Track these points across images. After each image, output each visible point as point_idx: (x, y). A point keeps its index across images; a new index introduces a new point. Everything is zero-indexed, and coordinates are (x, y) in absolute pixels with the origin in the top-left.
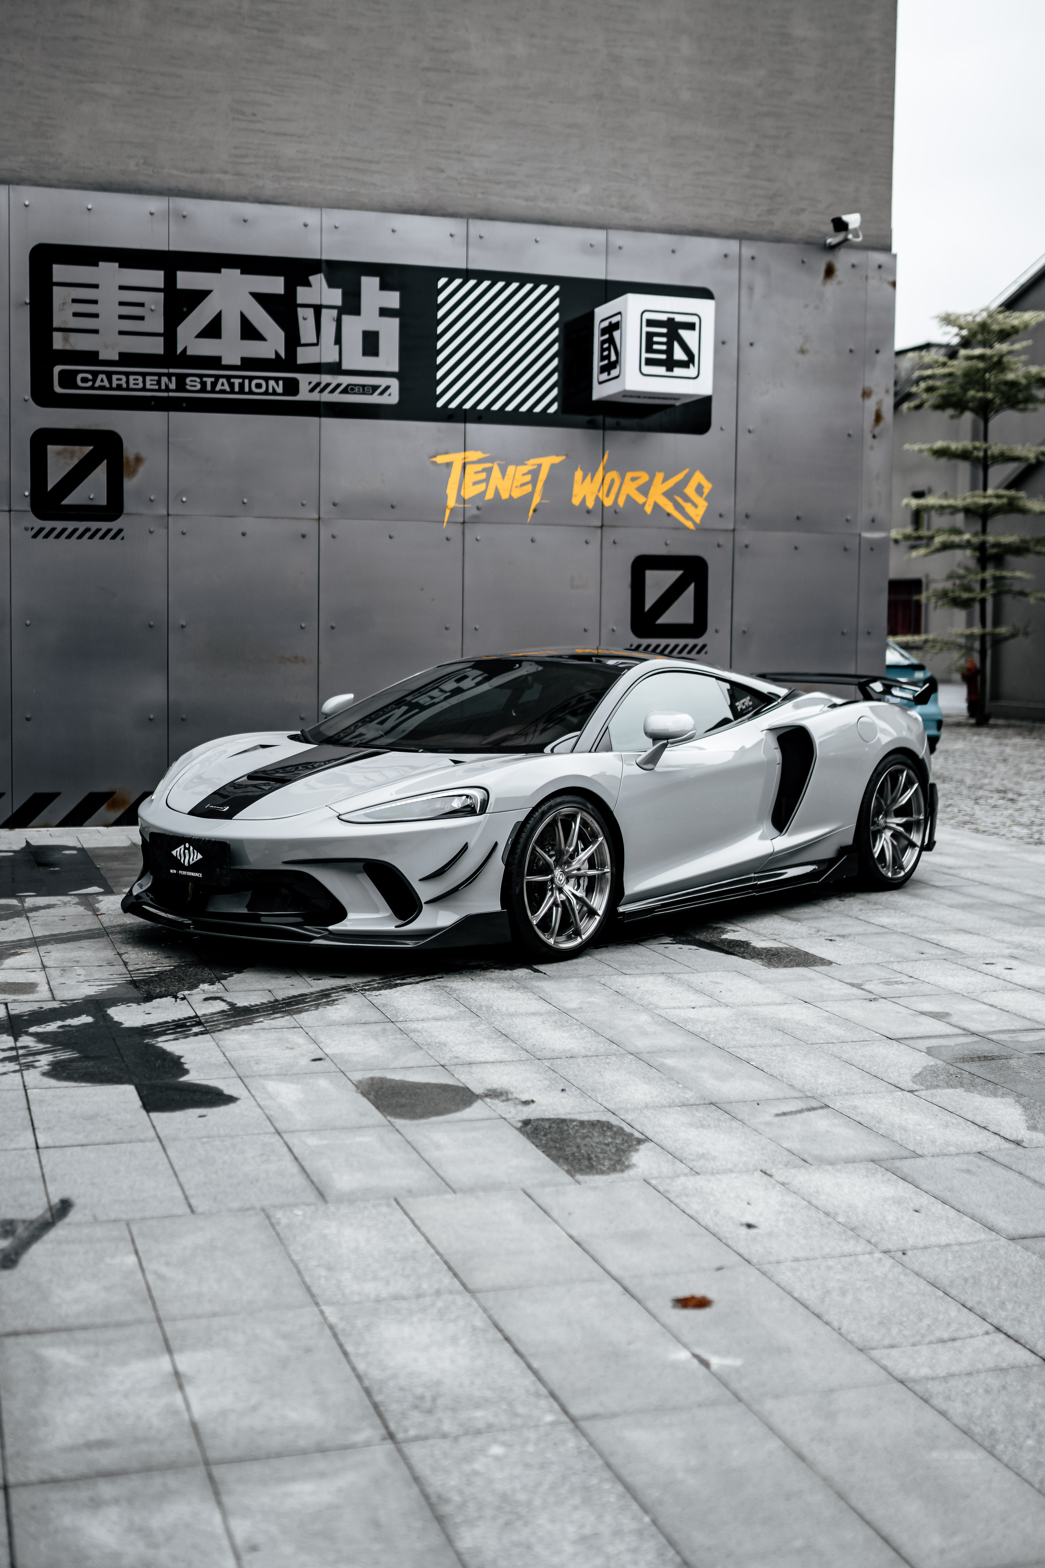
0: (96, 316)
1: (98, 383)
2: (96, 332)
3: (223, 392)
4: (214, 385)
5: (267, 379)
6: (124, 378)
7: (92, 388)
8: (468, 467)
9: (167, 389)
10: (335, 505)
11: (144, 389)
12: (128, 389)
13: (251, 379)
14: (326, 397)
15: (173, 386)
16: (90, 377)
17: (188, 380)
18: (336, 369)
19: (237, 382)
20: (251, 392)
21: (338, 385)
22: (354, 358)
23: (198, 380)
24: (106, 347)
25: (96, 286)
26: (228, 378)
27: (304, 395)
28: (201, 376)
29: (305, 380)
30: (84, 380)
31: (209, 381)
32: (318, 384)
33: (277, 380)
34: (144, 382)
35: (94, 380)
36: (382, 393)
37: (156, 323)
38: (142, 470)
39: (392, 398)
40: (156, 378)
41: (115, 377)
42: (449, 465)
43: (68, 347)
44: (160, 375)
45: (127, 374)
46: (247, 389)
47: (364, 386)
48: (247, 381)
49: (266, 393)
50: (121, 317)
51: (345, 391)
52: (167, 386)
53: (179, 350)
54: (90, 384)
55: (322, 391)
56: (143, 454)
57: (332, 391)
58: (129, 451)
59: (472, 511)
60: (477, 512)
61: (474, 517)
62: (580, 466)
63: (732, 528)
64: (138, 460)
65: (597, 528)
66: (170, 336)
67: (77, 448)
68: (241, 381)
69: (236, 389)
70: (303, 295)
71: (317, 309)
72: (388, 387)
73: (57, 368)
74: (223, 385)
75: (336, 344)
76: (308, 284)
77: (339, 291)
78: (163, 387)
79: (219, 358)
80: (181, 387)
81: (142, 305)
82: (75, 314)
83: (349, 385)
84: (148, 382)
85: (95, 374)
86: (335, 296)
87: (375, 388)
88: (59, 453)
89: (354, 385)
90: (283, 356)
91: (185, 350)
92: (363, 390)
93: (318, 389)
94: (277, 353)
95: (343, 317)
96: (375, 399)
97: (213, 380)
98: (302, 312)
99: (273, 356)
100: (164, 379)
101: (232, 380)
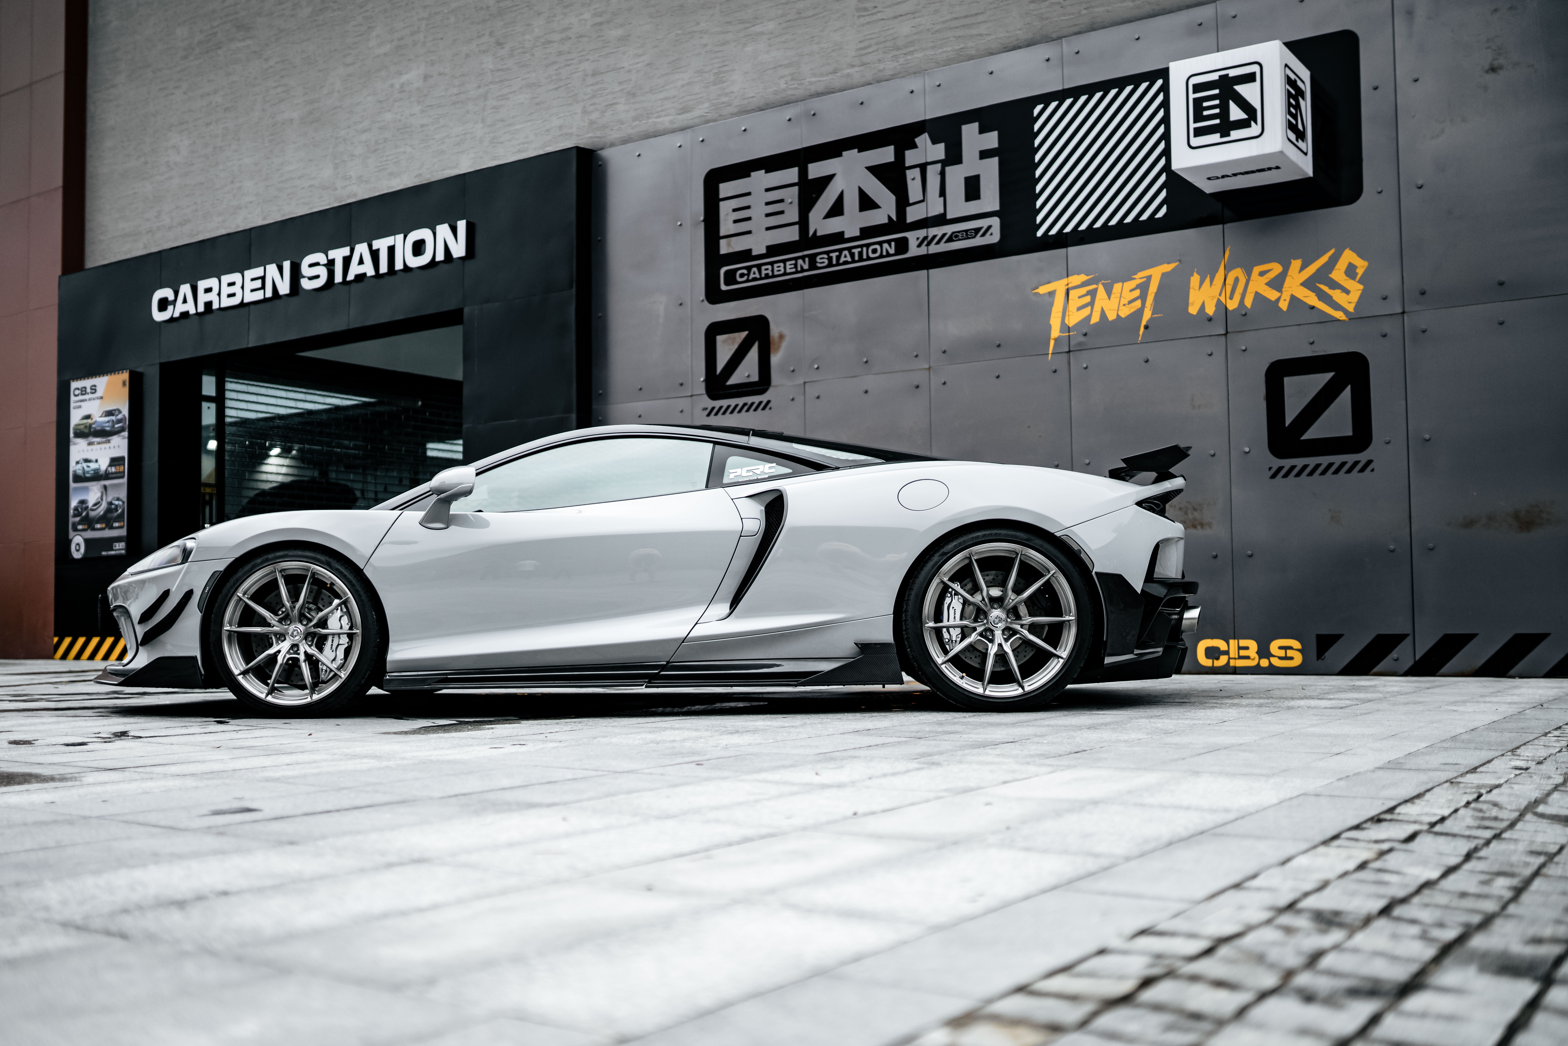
0: (749, 219)
1: (752, 276)
2: (750, 232)
3: (846, 263)
4: (838, 258)
5: (880, 243)
6: (770, 267)
7: (748, 281)
8: (1071, 293)
10: (944, 352)
11: (785, 274)
12: (774, 276)
13: (868, 246)
14: (934, 249)
15: (806, 266)
16: (745, 271)
17: (818, 258)
18: (941, 220)
19: (856, 251)
20: (869, 258)
21: (944, 235)
22: (958, 206)
23: (826, 256)
24: (757, 243)
25: (749, 194)
26: (849, 249)
27: (914, 251)
28: (827, 253)
29: (913, 237)
30: (742, 275)
31: (834, 255)
32: (925, 238)
33: (889, 242)
34: (785, 267)
35: (748, 275)
36: (983, 235)
37: (792, 214)
38: (784, 345)
39: (994, 237)
40: (793, 262)
41: (763, 268)
42: (1052, 294)
43: (730, 250)
44: (796, 259)
45: (772, 264)
46: (865, 257)
47: (966, 231)
50: (767, 215)
51: (950, 240)
52: (802, 267)
53: (811, 233)
54: (745, 278)
55: (928, 244)
56: (785, 331)
57: (938, 243)
58: (774, 331)
59: (1077, 339)
60: (1082, 339)
61: (1080, 344)
62: (1196, 270)
63: (1400, 310)
64: (781, 337)
65: (1220, 336)
66: (803, 223)
67: (736, 335)
68: (859, 249)
69: (857, 258)
70: (911, 157)
71: (923, 167)
72: (989, 227)
73: (723, 270)
74: (845, 256)
75: (940, 196)
76: (915, 146)
77: (942, 146)
78: (799, 269)
79: (842, 233)
80: (813, 266)
81: (782, 201)
82: (735, 221)
83: (953, 233)
84: (788, 267)
85: (749, 268)
86: (939, 151)
87: (977, 230)
88: (724, 341)
89: (959, 232)
90: (894, 218)
91: (815, 232)
92: (967, 235)
93: (926, 243)
94: (890, 218)
95: (948, 169)
96: (978, 241)
97: (837, 254)
98: (910, 174)
99: (886, 221)
100: (800, 262)
101: (853, 251)
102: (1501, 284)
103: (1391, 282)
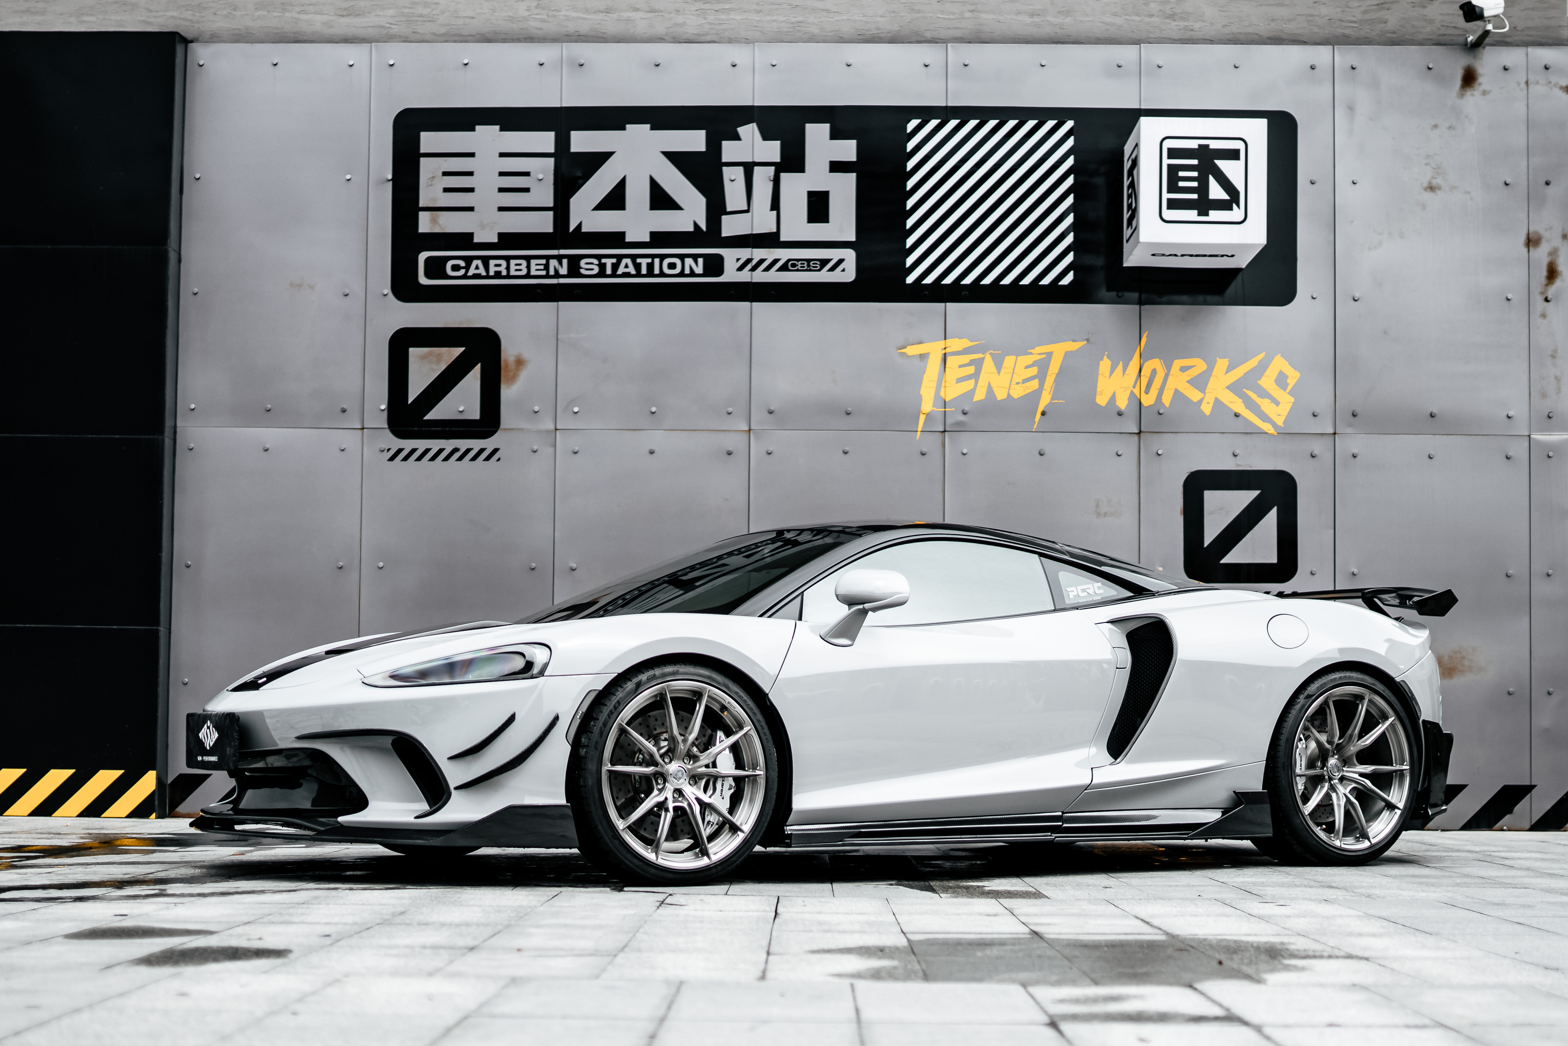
0: (471, 190)
1: (472, 271)
2: (471, 209)
3: (626, 275)
4: (615, 267)
5: (682, 257)
6: (503, 263)
7: (465, 277)
9: (557, 275)
10: (771, 412)
11: (528, 276)
12: (508, 276)
13: (662, 257)
14: (760, 276)
15: (564, 271)
16: (462, 263)
17: (583, 263)
18: (771, 240)
19: (644, 262)
20: (662, 274)
21: (776, 261)
22: (796, 226)
23: (596, 261)
24: (483, 227)
25: (472, 155)
26: (633, 257)
27: (730, 274)
28: (599, 257)
29: (731, 257)
30: (456, 268)
31: (609, 262)
32: (749, 261)
33: (695, 257)
34: (528, 267)
35: (467, 268)
36: (832, 269)
37: (544, 195)
38: (524, 375)
39: (848, 274)
40: (544, 261)
41: (492, 263)
42: (923, 357)
43: (437, 230)
44: (548, 258)
45: (508, 259)
46: (657, 271)
47: (809, 261)
48: (657, 261)
49: (682, 274)
50: (501, 190)
51: (784, 268)
52: (556, 271)
53: (572, 227)
54: (462, 272)
55: (754, 269)
56: (526, 355)
57: (767, 269)
58: (509, 352)
59: (955, 417)
60: (962, 418)
61: (959, 423)
62: (1106, 353)
63: (1332, 431)
64: (520, 362)
65: (1132, 435)
66: (561, 210)
67: (444, 350)
68: (649, 260)
69: (644, 271)
70: (730, 150)
71: (749, 168)
72: (841, 261)
73: (423, 256)
74: (626, 266)
75: (772, 209)
76: (737, 137)
77: (776, 145)
78: (552, 272)
79: (622, 234)
80: (574, 270)
81: (527, 174)
82: (446, 190)
83: (789, 260)
84: (533, 267)
85: (469, 260)
86: (772, 150)
87: (824, 262)
88: (423, 357)
89: (798, 260)
90: (704, 227)
91: (580, 226)
92: (809, 265)
93: (749, 267)
94: (696, 225)
95: (783, 175)
96: (823, 276)
97: (614, 260)
98: (728, 173)
99: (691, 229)
100: (553, 263)
101: (639, 260)
102: (1432, 416)
103: (1322, 399)
